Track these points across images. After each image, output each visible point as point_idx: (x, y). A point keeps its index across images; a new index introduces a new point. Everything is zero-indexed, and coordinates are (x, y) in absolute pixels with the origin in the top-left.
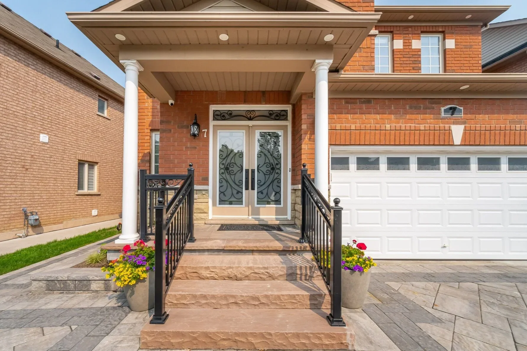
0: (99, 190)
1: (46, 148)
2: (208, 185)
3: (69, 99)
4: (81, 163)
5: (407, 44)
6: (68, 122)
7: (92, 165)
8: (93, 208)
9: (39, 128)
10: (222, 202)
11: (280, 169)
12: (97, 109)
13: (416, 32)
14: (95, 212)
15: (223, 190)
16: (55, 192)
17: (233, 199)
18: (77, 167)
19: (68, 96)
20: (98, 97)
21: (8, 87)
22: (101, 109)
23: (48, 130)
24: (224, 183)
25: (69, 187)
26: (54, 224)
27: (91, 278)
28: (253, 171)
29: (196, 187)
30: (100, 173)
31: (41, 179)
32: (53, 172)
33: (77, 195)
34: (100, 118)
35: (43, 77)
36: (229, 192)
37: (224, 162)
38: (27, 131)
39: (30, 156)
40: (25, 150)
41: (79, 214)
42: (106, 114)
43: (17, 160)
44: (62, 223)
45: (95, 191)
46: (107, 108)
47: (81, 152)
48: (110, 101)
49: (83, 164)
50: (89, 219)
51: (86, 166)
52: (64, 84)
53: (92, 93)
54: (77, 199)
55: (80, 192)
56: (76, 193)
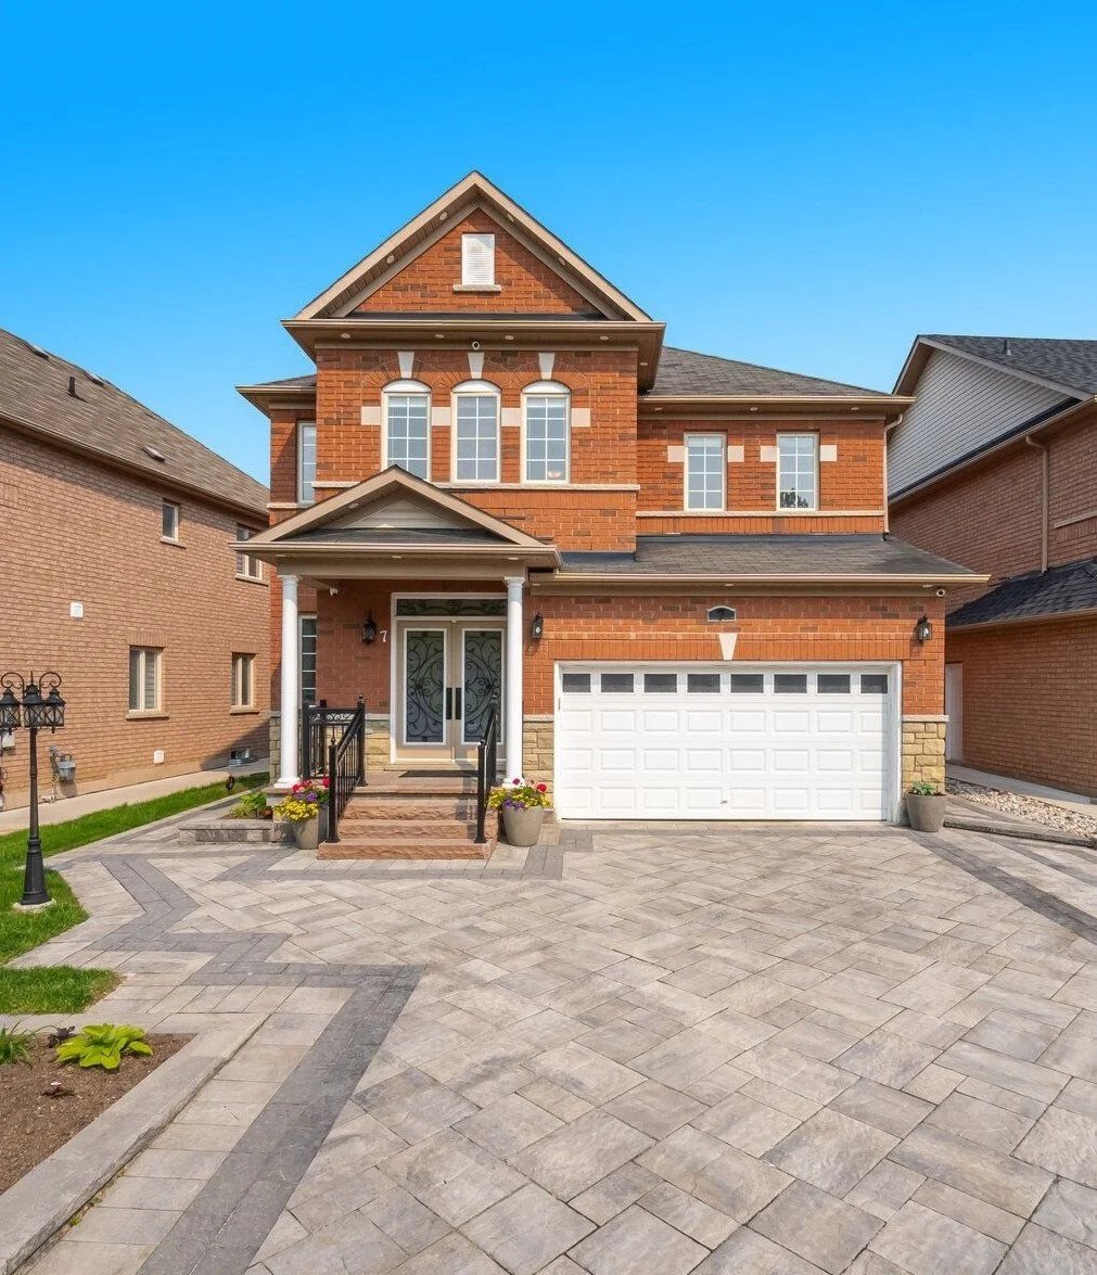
0: (166, 707)
1: (80, 629)
2: (389, 713)
3: (114, 521)
4: (134, 651)
5: (752, 454)
6: (112, 569)
7: (152, 652)
8: (155, 747)
9: (69, 592)
10: (410, 737)
11: (499, 687)
12: (161, 530)
13: (767, 432)
14: (159, 756)
15: (412, 720)
16: (94, 715)
17: (428, 733)
18: (128, 661)
19: (111, 516)
20: (162, 503)
21: (27, 525)
22: (167, 528)
23: (83, 593)
24: (415, 707)
25: (116, 704)
26: (94, 778)
27: (248, 827)
28: (458, 691)
29: (368, 716)
30: (167, 671)
31: (72, 690)
32: (91, 675)
33: (128, 720)
34: (167, 548)
35: (73, 490)
36: (421, 724)
37: (414, 676)
38: (53, 600)
39: (57, 648)
40: (51, 637)
41: (131, 760)
42: (175, 539)
43: (40, 658)
44: (104, 777)
45: (158, 710)
46: (180, 521)
47: (133, 629)
48: (186, 506)
49: (137, 653)
50: (148, 771)
51: (142, 657)
52: (106, 494)
53: (152, 496)
54: (128, 727)
55: (133, 713)
56: (127, 717)
